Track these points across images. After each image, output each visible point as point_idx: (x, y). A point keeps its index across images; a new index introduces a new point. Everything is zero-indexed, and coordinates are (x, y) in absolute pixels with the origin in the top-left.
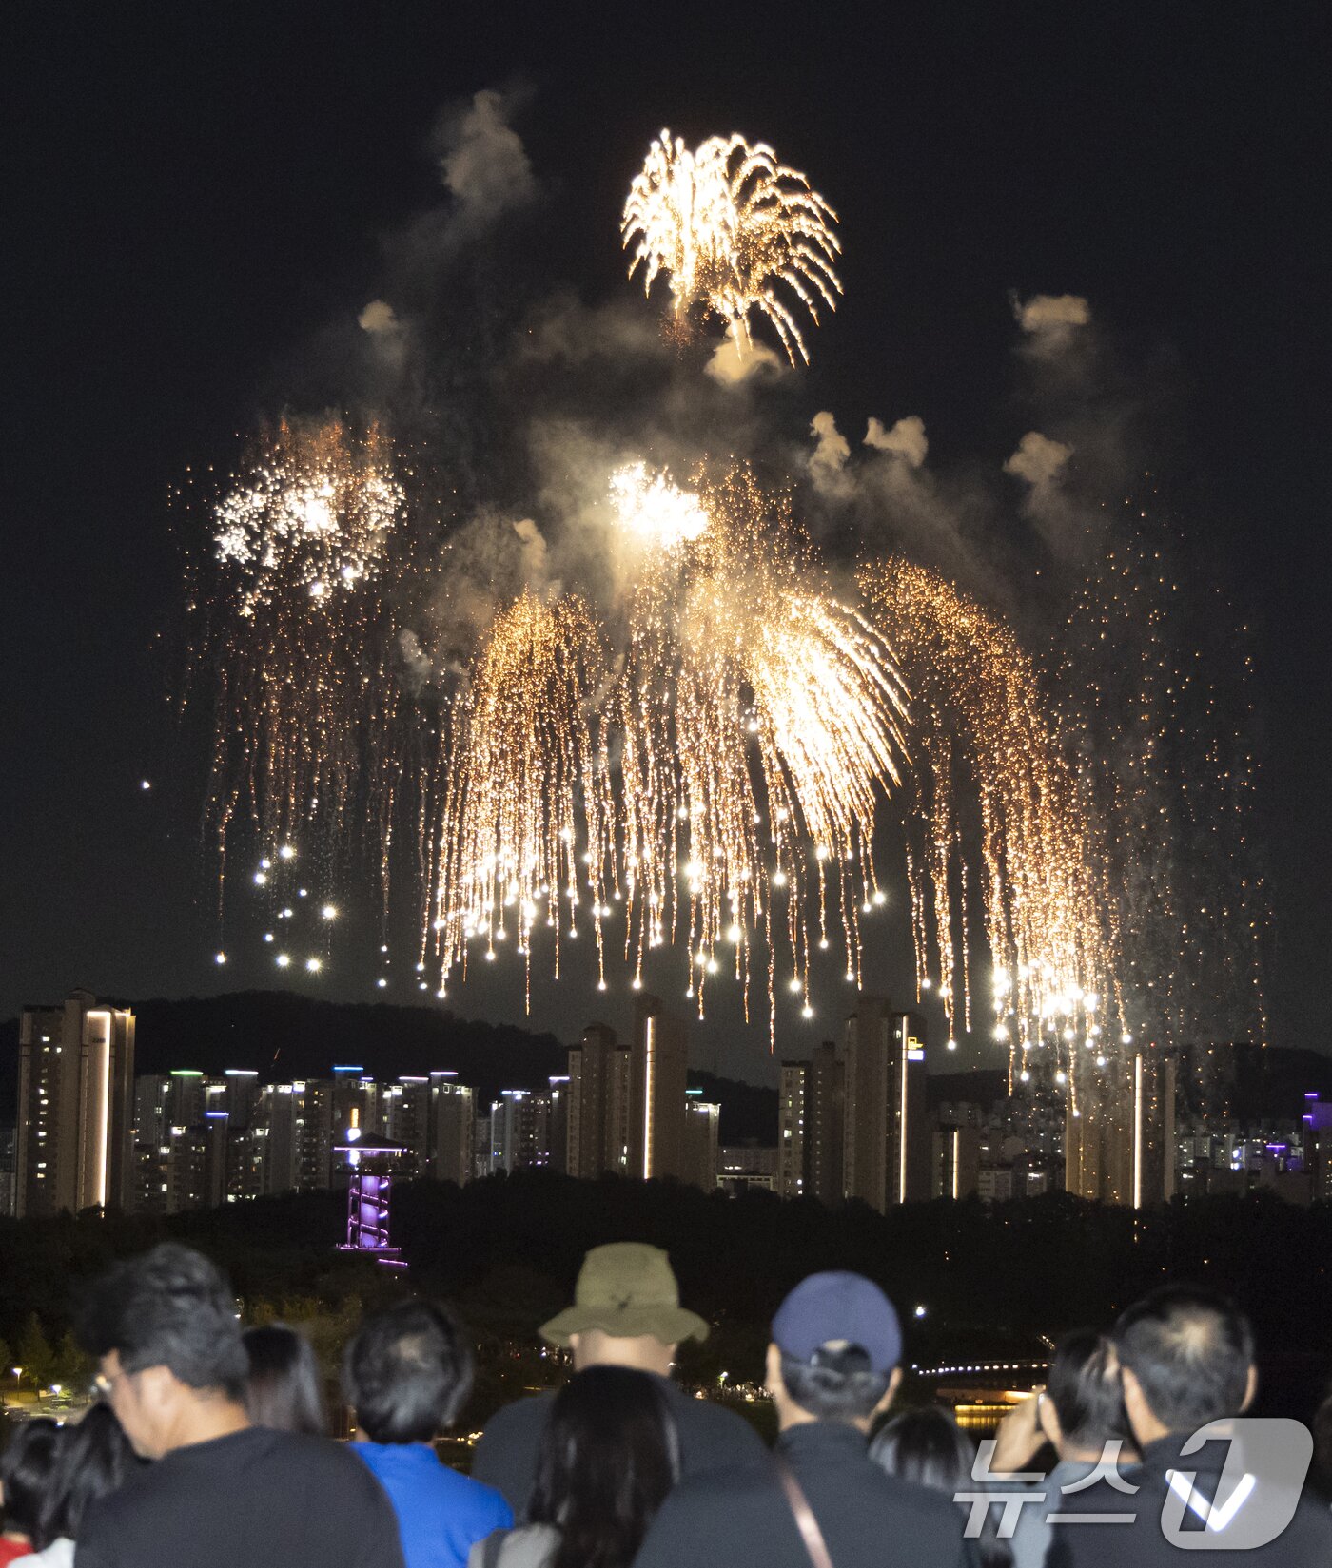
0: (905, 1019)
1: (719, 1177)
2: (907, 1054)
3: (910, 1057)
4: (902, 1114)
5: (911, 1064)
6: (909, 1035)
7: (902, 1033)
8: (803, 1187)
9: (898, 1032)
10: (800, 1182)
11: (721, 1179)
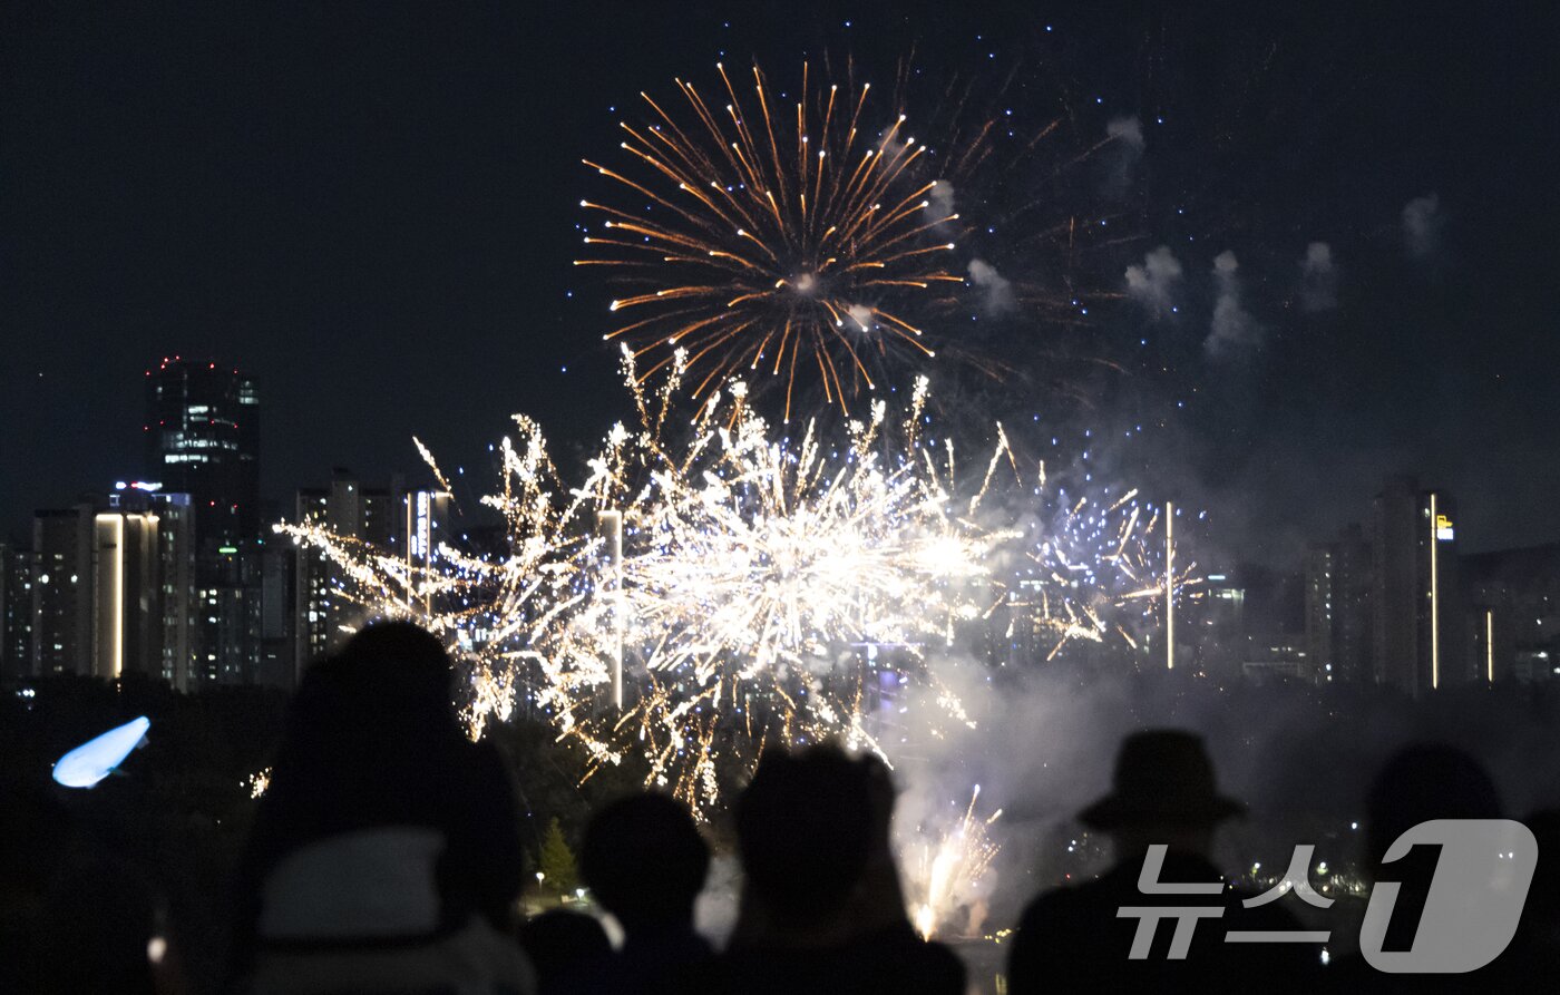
0: (1433, 497)
1: (1245, 664)
2: (1436, 533)
3: (1440, 537)
4: (1433, 594)
5: (1441, 543)
6: (1438, 513)
7: (1431, 511)
8: (1332, 672)
9: (1427, 511)
10: (1328, 667)
11: (1247, 667)
